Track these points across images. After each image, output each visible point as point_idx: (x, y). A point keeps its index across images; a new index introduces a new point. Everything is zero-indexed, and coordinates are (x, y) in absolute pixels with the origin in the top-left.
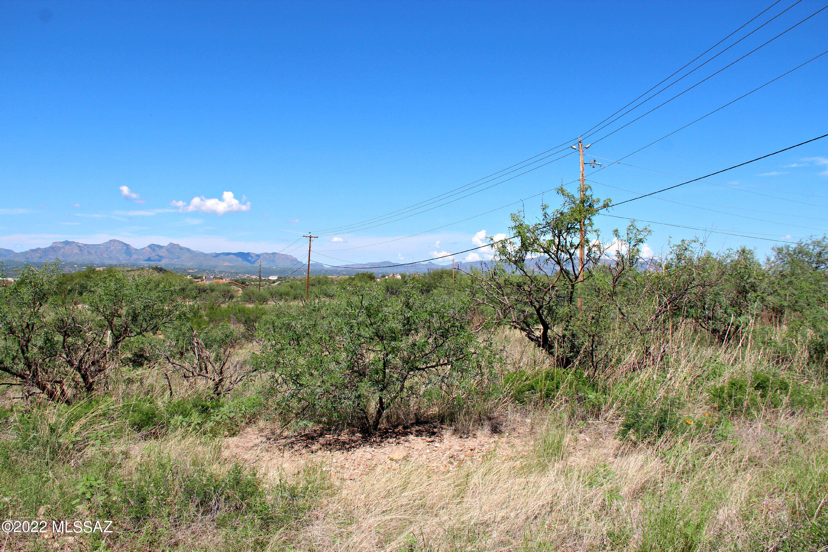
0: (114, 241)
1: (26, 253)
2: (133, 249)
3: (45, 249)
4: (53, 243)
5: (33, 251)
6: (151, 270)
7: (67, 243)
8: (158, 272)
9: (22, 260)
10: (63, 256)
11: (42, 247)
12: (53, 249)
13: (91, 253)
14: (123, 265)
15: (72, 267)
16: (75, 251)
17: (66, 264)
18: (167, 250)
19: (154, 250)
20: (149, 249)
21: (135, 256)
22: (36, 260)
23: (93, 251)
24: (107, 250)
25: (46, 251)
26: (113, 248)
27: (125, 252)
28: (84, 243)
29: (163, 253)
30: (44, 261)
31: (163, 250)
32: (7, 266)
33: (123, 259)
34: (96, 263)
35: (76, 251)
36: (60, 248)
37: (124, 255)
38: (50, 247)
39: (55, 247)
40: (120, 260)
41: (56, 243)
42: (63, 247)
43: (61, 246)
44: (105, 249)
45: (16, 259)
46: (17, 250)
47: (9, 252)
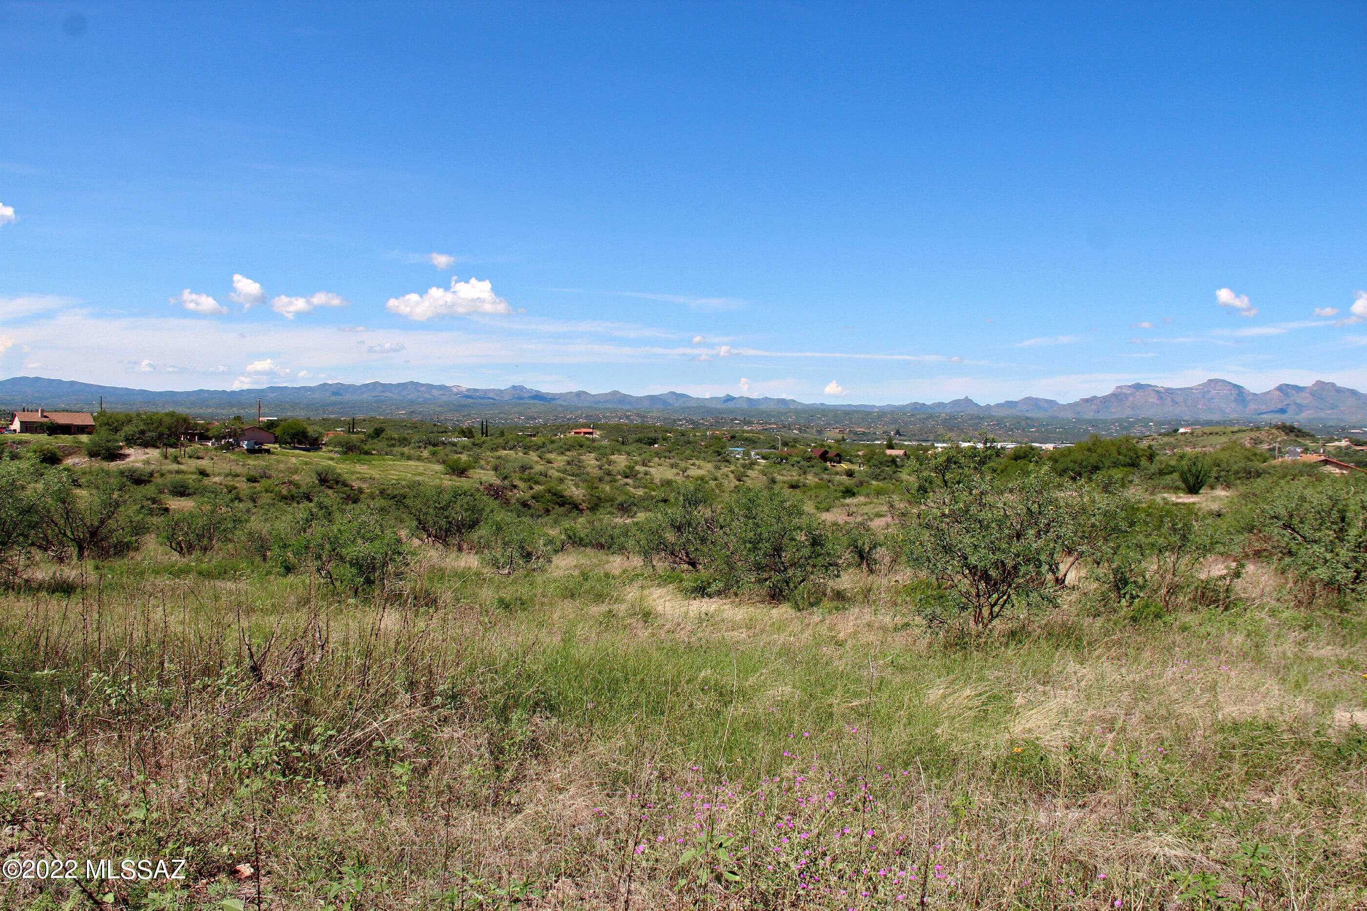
0: (1216, 381)
1: (1076, 404)
2: (1250, 394)
3: (1104, 397)
4: (1117, 388)
5: (1086, 401)
6: (1274, 431)
7: (1138, 387)
8: (1287, 434)
9: (1070, 415)
10: (1132, 408)
11: (1100, 394)
12: (1117, 397)
13: (1177, 403)
14: (1231, 421)
15: (1146, 426)
16: (1151, 400)
17: (1138, 421)
18: (1311, 394)
19: (1286, 395)
20: (1277, 393)
21: (1252, 406)
22: (1090, 415)
23: (1180, 400)
24: (1203, 397)
25: (1106, 400)
26: (1214, 392)
27: (1236, 400)
28: (1166, 386)
29: (1303, 399)
30: (1102, 416)
31: (1303, 394)
32: (1047, 425)
33: (1232, 411)
34: (1185, 418)
35: (1153, 399)
36: (1126, 396)
37: (1233, 405)
38: (1113, 395)
39: (1120, 394)
40: (1224, 413)
41: (1120, 387)
42: (1132, 394)
43: (1129, 392)
44: (1200, 396)
45: (1062, 415)
46: (1063, 401)
47: (1052, 403)
